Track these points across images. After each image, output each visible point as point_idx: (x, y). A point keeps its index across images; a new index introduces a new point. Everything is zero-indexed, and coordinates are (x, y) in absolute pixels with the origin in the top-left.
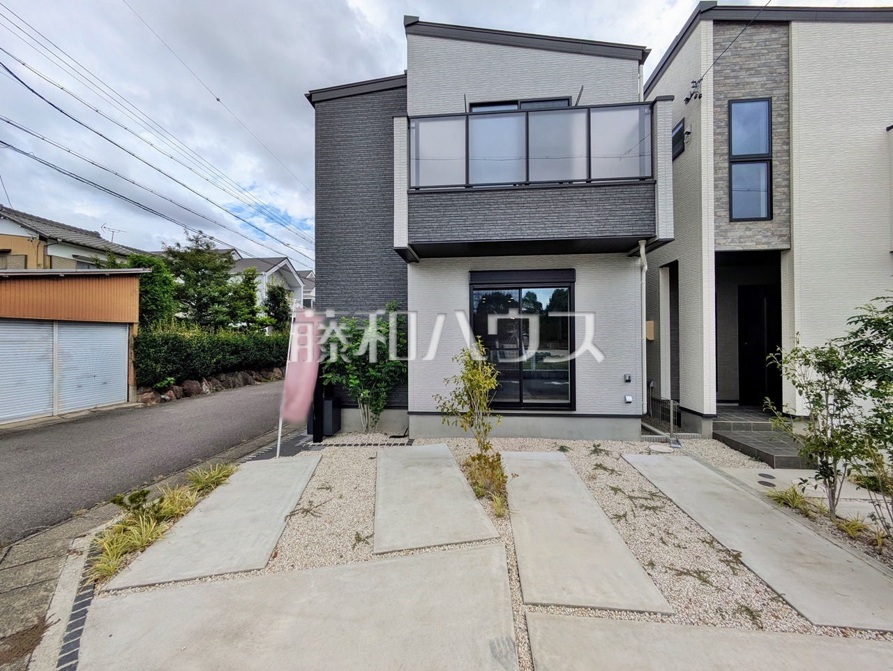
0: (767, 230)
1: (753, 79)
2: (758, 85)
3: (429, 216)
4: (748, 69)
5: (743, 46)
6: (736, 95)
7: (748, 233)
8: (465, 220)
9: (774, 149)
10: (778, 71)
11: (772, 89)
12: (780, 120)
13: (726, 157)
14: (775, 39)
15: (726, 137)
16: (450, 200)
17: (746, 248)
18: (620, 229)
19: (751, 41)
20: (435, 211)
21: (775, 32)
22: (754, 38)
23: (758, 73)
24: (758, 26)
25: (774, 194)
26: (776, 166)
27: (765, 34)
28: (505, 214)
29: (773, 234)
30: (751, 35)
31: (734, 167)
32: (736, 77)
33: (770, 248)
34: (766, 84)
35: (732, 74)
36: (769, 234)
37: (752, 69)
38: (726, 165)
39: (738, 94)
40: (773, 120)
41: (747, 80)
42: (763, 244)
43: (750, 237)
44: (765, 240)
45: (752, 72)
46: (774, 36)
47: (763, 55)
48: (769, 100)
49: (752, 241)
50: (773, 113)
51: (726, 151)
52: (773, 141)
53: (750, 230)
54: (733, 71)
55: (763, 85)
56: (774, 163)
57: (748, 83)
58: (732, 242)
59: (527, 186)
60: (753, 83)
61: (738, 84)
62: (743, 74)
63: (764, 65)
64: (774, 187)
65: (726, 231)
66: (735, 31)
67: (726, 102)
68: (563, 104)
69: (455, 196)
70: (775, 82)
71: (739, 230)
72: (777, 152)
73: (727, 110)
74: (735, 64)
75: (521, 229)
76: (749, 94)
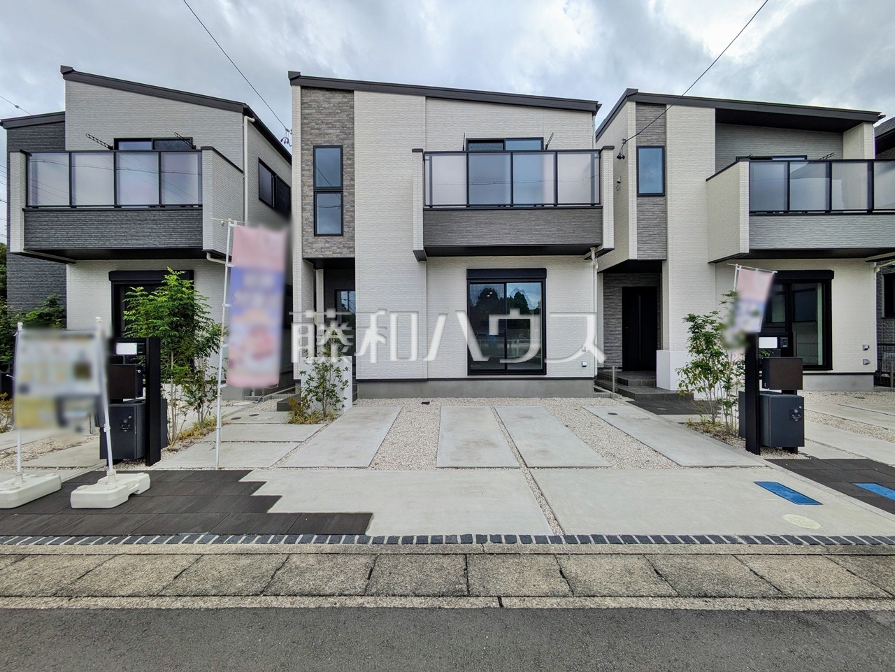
0: (340, 243)
1: (330, 131)
2: (333, 136)
3: (40, 229)
4: (327, 124)
5: (323, 106)
6: (319, 142)
7: (327, 245)
8: (67, 233)
9: (345, 183)
10: (348, 126)
11: (343, 139)
12: (349, 162)
13: (312, 188)
14: (345, 103)
15: (312, 173)
16: (56, 217)
17: (325, 256)
19: (329, 103)
21: (346, 97)
22: (331, 100)
23: (334, 127)
24: (334, 92)
25: (345, 216)
26: (346, 196)
27: (338, 98)
29: (344, 246)
30: (329, 98)
31: (319, 195)
32: (319, 129)
33: (342, 256)
34: (339, 135)
35: (316, 127)
36: (341, 246)
37: (330, 123)
38: (312, 194)
39: (320, 141)
40: (344, 162)
41: (327, 131)
42: (338, 253)
43: (328, 248)
44: (338, 250)
45: (330, 126)
46: (345, 100)
47: (337, 113)
48: (341, 147)
49: (330, 251)
50: (344, 157)
51: (312, 183)
52: (344, 177)
53: (329, 242)
54: (317, 124)
55: (337, 136)
56: (345, 194)
57: (327, 134)
58: (316, 251)
60: (330, 134)
61: (320, 134)
62: (324, 126)
63: (338, 121)
64: (344, 211)
65: (312, 243)
66: (319, 96)
67: (312, 147)
70: (346, 134)
71: (321, 242)
72: (347, 185)
73: (312, 153)
74: (318, 119)
75: (109, 241)
76: (328, 142)
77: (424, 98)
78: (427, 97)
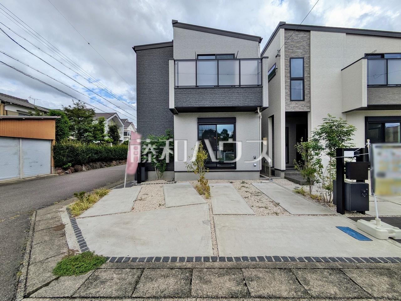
0: (303, 104)
1: (298, 51)
2: (299, 53)
3: (183, 97)
5: (295, 38)
6: (292, 56)
7: (297, 105)
8: (196, 99)
9: (305, 75)
10: (306, 48)
11: (304, 54)
12: (307, 65)
13: (289, 78)
14: (305, 37)
15: (289, 71)
16: (190, 91)
17: (296, 111)
18: (250, 103)
19: (297, 37)
20: (185, 95)
21: (306, 34)
22: (298, 36)
23: (300, 49)
24: (300, 32)
25: (305, 92)
26: (306, 82)
27: (302, 34)
28: (210, 97)
29: (305, 106)
30: (297, 35)
31: (292, 81)
32: (292, 50)
33: (304, 111)
35: (291, 48)
36: (303, 106)
37: (298, 47)
38: (289, 81)
39: (293, 56)
40: (305, 65)
41: (296, 51)
42: (302, 109)
43: (297, 107)
44: (302, 108)
45: (298, 48)
46: (305, 35)
47: (301, 42)
48: (303, 58)
49: (298, 108)
50: (305, 63)
51: (289, 76)
52: (305, 73)
53: (297, 104)
54: (291, 47)
55: (301, 53)
56: (305, 81)
57: (296, 52)
58: (291, 108)
59: (218, 87)
60: (298, 52)
61: (293, 52)
62: (295, 48)
63: (302, 46)
64: (305, 89)
65: (289, 104)
66: (291, 33)
67: (289, 58)
68: (232, 57)
69: (192, 90)
70: (305, 52)
71: (294, 104)
72: (306, 77)
73: (289, 61)
74: (292, 45)
75: (216, 103)
76: (297, 56)
77: (345, 34)
78: (347, 34)
